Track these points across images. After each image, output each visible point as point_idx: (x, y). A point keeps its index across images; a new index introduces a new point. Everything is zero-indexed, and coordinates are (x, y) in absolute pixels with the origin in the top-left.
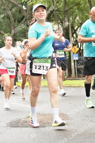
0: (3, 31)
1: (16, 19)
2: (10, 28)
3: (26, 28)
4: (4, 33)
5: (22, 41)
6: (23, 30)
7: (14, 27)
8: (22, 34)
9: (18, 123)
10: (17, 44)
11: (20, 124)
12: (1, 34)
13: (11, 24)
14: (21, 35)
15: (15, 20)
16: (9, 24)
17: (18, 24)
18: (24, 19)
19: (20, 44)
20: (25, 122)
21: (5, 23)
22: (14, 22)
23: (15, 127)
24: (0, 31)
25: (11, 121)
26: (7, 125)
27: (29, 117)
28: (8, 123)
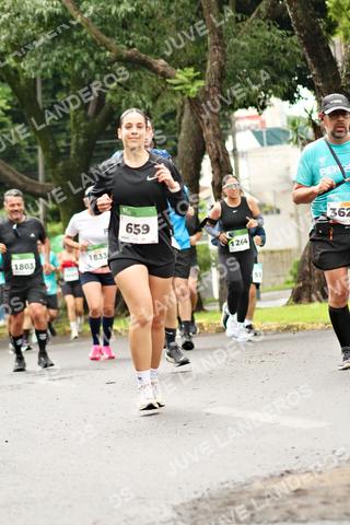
0: (163, 57)
3: (277, 39)
4: (169, 69)
5: (263, 107)
6: (264, 52)
7: (220, 36)
9: (231, 504)
10: (239, 124)
12: (155, 71)
17: (237, 21)
19: (256, 122)
21: (173, 16)
22: (215, 10)
24: (151, 59)
25: (199, 495)
26: (175, 515)
27: (288, 472)
28: (183, 504)
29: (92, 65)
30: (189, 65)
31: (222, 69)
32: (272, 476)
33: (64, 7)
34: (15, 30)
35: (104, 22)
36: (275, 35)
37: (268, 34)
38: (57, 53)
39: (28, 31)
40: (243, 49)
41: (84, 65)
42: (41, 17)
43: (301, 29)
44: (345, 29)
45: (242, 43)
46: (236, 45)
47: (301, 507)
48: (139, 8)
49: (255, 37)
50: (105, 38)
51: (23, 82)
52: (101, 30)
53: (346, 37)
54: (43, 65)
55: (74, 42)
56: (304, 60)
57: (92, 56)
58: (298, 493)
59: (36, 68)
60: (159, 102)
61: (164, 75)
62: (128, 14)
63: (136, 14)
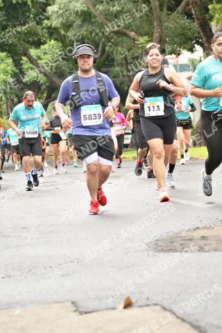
0: (133, 31)
1: (163, 3)
2: (151, 23)
3: (187, 24)
4: (136, 37)
5: (179, 54)
6: (181, 29)
7: (160, 22)
8: (179, 38)
9: (172, 242)
11: (177, 245)
12: (130, 37)
13: (153, 14)
14: (176, 39)
15: (161, 6)
16: (148, 16)
17: (168, 14)
18: (183, 3)
19: (174, 61)
20: (190, 240)
22: (158, 10)
23: (166, 251)
24: (128, 32)
25: (157, 238)
26: (147, 247)
27: (198, 228)
28: (150, 242)
29: (100, 34)
30: (146, 35)
31: (161, 37)
32: (190, 230)
33: (88, 8)
34: (65, 18)
35: (106, 15)
36: (185, 22)
37: (183, 21)
38: (84, 29)
39: (71, 18)
40: (171, 28)
41: (97, 34)
42: (77, 12)
43: (198, 20)
44: (217, 19)
45: (170, 25)
46: (168, 26)
47: (205, 245)
48: (123, 8)
49: (176, 22)
50: (107, 22)
51: (67, 42)
52: (105, 18)
53: (218, 23)
54: (78, 34)
55: (92, 24)
56: (199, 33)
57: (100, 30)
58: (203, 238)
59: (74, 35)
60: (131, 52)
61: (134, 40)
62: (118, 12)
63: (121, 11)
